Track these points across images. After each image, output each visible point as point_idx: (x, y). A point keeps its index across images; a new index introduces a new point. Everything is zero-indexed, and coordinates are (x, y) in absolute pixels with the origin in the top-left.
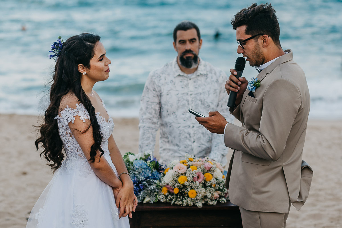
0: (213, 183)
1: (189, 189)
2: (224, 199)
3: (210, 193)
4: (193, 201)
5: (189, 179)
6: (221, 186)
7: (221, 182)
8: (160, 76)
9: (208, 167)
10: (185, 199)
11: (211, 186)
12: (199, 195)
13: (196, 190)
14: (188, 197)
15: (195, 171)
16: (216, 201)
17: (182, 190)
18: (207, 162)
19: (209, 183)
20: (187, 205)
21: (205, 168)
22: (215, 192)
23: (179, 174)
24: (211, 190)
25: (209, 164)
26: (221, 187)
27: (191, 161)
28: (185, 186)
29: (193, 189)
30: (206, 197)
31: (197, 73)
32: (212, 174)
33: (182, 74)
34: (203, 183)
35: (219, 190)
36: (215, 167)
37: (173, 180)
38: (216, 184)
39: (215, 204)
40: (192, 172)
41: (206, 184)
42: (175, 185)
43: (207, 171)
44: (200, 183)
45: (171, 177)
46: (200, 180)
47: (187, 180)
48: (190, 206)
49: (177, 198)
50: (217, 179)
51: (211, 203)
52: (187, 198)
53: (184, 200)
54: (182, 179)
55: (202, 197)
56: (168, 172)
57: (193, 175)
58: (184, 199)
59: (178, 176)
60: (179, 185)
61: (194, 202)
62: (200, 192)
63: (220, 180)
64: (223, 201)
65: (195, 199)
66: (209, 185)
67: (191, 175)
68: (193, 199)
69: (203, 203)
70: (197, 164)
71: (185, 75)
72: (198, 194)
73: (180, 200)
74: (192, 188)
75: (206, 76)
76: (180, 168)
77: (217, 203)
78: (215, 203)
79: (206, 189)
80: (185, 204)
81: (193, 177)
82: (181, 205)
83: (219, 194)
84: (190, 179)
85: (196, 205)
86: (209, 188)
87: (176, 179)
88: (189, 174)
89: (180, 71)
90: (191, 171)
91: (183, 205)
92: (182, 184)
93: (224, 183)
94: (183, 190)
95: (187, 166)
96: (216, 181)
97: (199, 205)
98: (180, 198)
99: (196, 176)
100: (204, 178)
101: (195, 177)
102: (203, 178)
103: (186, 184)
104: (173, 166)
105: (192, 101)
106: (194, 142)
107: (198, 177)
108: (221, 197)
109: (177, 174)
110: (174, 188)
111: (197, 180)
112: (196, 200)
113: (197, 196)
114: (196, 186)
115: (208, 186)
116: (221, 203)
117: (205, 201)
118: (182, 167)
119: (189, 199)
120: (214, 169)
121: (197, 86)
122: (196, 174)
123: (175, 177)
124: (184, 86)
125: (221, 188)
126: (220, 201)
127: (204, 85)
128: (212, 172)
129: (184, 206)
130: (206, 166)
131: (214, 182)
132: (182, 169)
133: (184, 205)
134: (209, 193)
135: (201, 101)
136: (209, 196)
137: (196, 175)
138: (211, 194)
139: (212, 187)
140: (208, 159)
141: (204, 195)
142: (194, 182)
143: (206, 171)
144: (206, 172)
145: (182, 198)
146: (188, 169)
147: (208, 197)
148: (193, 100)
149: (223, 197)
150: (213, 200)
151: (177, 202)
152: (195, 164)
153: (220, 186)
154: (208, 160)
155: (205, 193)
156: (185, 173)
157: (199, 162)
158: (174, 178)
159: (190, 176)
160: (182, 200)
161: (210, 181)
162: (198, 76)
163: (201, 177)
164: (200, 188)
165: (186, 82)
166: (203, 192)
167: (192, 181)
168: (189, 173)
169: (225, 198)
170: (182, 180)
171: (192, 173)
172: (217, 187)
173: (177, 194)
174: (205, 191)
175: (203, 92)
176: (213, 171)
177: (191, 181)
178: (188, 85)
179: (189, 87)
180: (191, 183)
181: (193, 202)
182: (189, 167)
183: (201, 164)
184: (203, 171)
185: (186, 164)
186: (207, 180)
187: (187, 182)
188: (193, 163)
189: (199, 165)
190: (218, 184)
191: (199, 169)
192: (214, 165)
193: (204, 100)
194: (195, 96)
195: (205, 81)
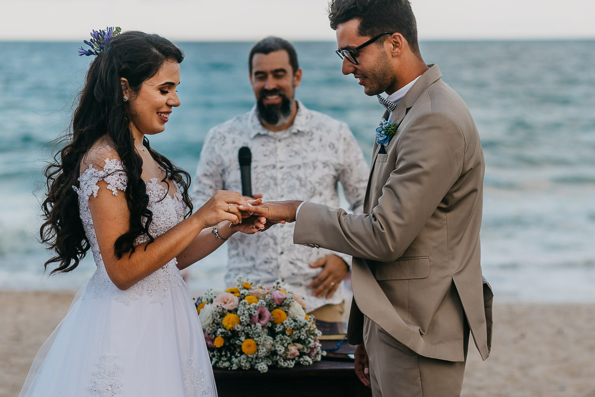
0: (288, 326)
1: (243, 338)
2: (307, 358)
3: (283, 345)
4: (251, 360)
5: (243, 319)
6: (302, 333)
7: (303, 327)
8: (225, 138)
9: (279, 299)
10: (236, 357)
11: (283, 333)
12: (263, 349)
13: (257, 339)
14: (242, 353)
15: (254, 304)
16: (292, 361)
17: (229, 341)
18: (277, 289)
19: (280, 327)
20: (240, 368)
21: (273, 301)
22: (292, 344)
23: (225, 312)
24: (284, 339)
25: (280, 294)
26: (303, 335)
27: (248, 289)
28: (235, 334)
29: (250, 338)
30: (274, 353)
31: (292, 130)
32: (286, 312)
33: (263, 132)
34: (269, 328)
35: (299, 340)
36: (292, 298)
37: (213, 322)
38: (293, 329)
39: (291, 367)
40: (248, 307)
41: (275, 330)
42: (216, 332)
43: (277, 305)
44: (263, 327)
45: (209, 317)
46: (263, 322)
47: (238, 322)
48: (245, 370)
49: (221, 356)
50: (295, 321)
51: (282, 364)
52: (239, 355)
53: (234, 359)
54: (229, 319)
55: (268, 352)
56: (205, 309)
57: (251, 311)
58: (233, 357)
59: (222, 315)
60: (224, 330)
61: (252, 363)
62: (264, 344)
63: (300, 322)
64: (307, 361)
65: (255, 356)
66: (281, 329)
67: (246, 312)
68: (250, 356)
69: (269, 364)
70: (258, 293)
71: (271, 133)
72: (260, 347)
73: (225, 359)
74: (248, 336)
75: (310, 134)
76: (226, 301)
77: (295, 364)
78: (292, 364)
79: (274, 339)
80: (235, 367)
81: (250, 315)
82: (228, 368)
83: (299, 350)
84: (245, 319)
85: (256, 368)
86: (280, 337)
87: (219, 320)
88: (244, 311)
89: (260, 127)
90: (246, 305)
91: (231, 368)
92: (230, 330)
93: (307, 327)
94: (231, 342)
95: (239, 298)
96: (294, 324)
97: (262, 367)
98: (226, 355)
99: (257, 313)
100: (272, 317)
101: (254, 314)
102: (270, 318)
103: (238, 328)
104: (213, 298)
105: (283, 179)
106: (282, 253)
107: (261, 316)
108: (302, 354)
109: (220, 311)
110: (216, 337)
111: (259, 322)
112: (257, 358)
113: (258, 350)
114: (256, 332)
115: (279, 332)
116: (302, 365)
117: (273, 362)
118: (230, 300)
119: (243, 356)
120: (290, 302)
121: (293, 154)
122: (255, 309)
123: (217, 316)
124: (267, 153)
125: (303, 337)
126: (301, 362)
127: (306, 151)
128: (286, 307)
129: (234, 370)
130: (275, 297)
131: (290, 324)
132: (230, 302)
133: (233, 368)
134: (280, 346)
135: (299, 179)
136: (280, 350)
137: (256, 311)
138: (284, 348)
139: (286, 335)
140: (279, 285)
141: (271, 349)
142: (253, 326)
143: (275, 306)
144: (275, 308)
145: (229, 355)
146: (241, 302)
147: (279, 353)
148: (285, 176)
149: (305, 354)
150: (289, 360)
151: (220, 364)
152: (255, 293)
153: (300, 333)
154: (280, 287)
155: (273, 345)
156: (236, 310)
157: (261, 290)
158: (216, 318)
159: (244, 314)
160: (229, 360)
161: (282, 324)
162: (295, 134)
163: (265, 317)
164: (264, 336)
165: (271, 146)
166: (269, 343)
167: (248, 323)
168: (243, 308)
169: (310, 357)
170: (229, 321)
171: (249, 309)
172: (295, 334)
173: (221, 347)
174: (272, 342)
175: (304, 164)
176: (289, 306)
177: (246, 324)
178: (276, 151)
179: (277, 155)
180: (246, 328)
181: (250, 362)
182: (244, 299)
183: (266, 293)
184: (270, 306)
185: (238, 294)
186: (276, 321)
187: (239, 326)
188: (250, 291)
189: (262, 295)
190: (298, 329)
191: (262, 301)
192: (290, 295)
193: (306, 178)
194: (289, 170)
195: (308, 144)
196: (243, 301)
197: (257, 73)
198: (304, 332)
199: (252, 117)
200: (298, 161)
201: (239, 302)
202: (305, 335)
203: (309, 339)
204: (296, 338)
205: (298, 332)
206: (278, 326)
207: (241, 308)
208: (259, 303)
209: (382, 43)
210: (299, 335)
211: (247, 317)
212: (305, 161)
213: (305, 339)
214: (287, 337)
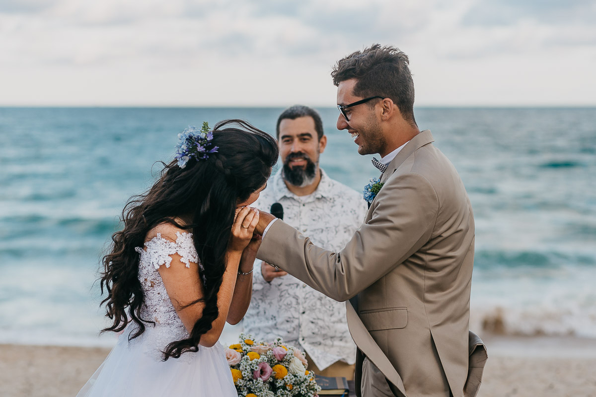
0: (288, 381)
5: (245, 374)
6: (302, 388)
7: (303, 382)
9: (280, 355)
11: (284, 388)
13: (259, 394)
15: (256, 360)
18: (279, 346)
19: (280, 382)
21: (274, 357)
24: (285, 394)
25: (281, 350)
26: (303, 390)
27: (250, 345)
29: (252, 392)
31: (316, 195)
32: (286, 367)
33: (289, 195)
34: (270, 383)
35: (299, 395)
36: (292, 354)
38: (294, 384)
40: (250, 362)
41: (276, 385)
43: (278, 361)
44: (264, 382)
46: (265, 377)
47: (241, 376)
50: (295, 376)
57: (253, 367)
63: (301, 377)
66: (282, 384)
67: (248, 367)
70: (260, 349)
71: (296, 197)
74: (250, 391)
75: (332, 201)
76: (229, 357)
79: (276, 393)
81: (252, 370)
84: (247, 374)
86: (281, 391)
88: (246, 366)
89: (286, 190)
90: (248, 361)
93: (307, 382)
95: (242, 354)
96: (294, 379)
99: (258, 369)
100: (273, 372)
101: (255, 370)
102: (271, 373)
103: (240, 383)
106: (304, 313)
107: (263, 372)
111: (261, 377)
114: (258, 387)
115: (279, 387)
118: (233, 355)
120: (290, 358)
121: (316, 218)
122: (257, 365)
124: (293, 216)
125: (303, 392)
127: (329, 215)
128: (287, 363)
130: (277, 353)
131: (291, 379)
132: (233, 358)
135: (322, 242)
137: (257, 367)
139: (287, 390)
140: (279, 341)
142: (255, 380)
143: (276, 362)
144: (276, 364)
146: (244, 358)
152: (257, 349)
153: (300, 388)
154: (281, 343)
156: (239, 365)
157: (263, 346)
159: (246, 369)
161: (283, 379)
162: (318, 199)
163: (266, 372)
164: (265, 391)
165: (296, 209)
167: (250, 378)
168: (245, 363)
171: (251, 364)
172: (295, 390)
175: (327, 228)
176: (289, 362)
177: (248, 379)
178: (300, 215)
179: (301, 218)
180: (248, 383)
182: (246, 355)
183: (267, 349)
184: (271, 361)
185: (241, 350)
186: (277, 377)
187: (241, 381)
188: (252, 348)
189: (263, 351)
190: (298, 384)
191: (263, 356)
192: (290, 351)
193: (328, 241)
194: (312, 233)
195: (331, 210)
196: (245, 356)
197: (283, 137)
198: (304, 387)
199: (278, 181)
200: (321, 225)
201: (242, 357)
202: (305, 390)
203: (309, 394)
204: (297, 393)
205: (298, 387)
206: (279, 381)
207: (243, 363)
208: (260, 359)
209: (373, 106)
210: (299, 389)
211: (249, 372)
212: (328, 226)
213: (304, 394)
214: (287, 392)
